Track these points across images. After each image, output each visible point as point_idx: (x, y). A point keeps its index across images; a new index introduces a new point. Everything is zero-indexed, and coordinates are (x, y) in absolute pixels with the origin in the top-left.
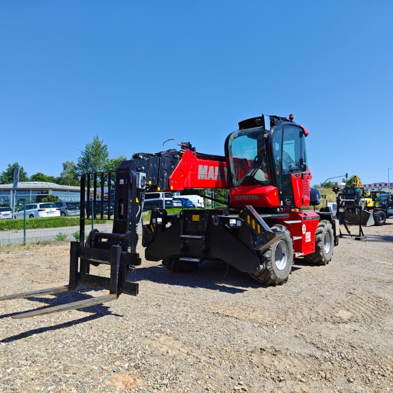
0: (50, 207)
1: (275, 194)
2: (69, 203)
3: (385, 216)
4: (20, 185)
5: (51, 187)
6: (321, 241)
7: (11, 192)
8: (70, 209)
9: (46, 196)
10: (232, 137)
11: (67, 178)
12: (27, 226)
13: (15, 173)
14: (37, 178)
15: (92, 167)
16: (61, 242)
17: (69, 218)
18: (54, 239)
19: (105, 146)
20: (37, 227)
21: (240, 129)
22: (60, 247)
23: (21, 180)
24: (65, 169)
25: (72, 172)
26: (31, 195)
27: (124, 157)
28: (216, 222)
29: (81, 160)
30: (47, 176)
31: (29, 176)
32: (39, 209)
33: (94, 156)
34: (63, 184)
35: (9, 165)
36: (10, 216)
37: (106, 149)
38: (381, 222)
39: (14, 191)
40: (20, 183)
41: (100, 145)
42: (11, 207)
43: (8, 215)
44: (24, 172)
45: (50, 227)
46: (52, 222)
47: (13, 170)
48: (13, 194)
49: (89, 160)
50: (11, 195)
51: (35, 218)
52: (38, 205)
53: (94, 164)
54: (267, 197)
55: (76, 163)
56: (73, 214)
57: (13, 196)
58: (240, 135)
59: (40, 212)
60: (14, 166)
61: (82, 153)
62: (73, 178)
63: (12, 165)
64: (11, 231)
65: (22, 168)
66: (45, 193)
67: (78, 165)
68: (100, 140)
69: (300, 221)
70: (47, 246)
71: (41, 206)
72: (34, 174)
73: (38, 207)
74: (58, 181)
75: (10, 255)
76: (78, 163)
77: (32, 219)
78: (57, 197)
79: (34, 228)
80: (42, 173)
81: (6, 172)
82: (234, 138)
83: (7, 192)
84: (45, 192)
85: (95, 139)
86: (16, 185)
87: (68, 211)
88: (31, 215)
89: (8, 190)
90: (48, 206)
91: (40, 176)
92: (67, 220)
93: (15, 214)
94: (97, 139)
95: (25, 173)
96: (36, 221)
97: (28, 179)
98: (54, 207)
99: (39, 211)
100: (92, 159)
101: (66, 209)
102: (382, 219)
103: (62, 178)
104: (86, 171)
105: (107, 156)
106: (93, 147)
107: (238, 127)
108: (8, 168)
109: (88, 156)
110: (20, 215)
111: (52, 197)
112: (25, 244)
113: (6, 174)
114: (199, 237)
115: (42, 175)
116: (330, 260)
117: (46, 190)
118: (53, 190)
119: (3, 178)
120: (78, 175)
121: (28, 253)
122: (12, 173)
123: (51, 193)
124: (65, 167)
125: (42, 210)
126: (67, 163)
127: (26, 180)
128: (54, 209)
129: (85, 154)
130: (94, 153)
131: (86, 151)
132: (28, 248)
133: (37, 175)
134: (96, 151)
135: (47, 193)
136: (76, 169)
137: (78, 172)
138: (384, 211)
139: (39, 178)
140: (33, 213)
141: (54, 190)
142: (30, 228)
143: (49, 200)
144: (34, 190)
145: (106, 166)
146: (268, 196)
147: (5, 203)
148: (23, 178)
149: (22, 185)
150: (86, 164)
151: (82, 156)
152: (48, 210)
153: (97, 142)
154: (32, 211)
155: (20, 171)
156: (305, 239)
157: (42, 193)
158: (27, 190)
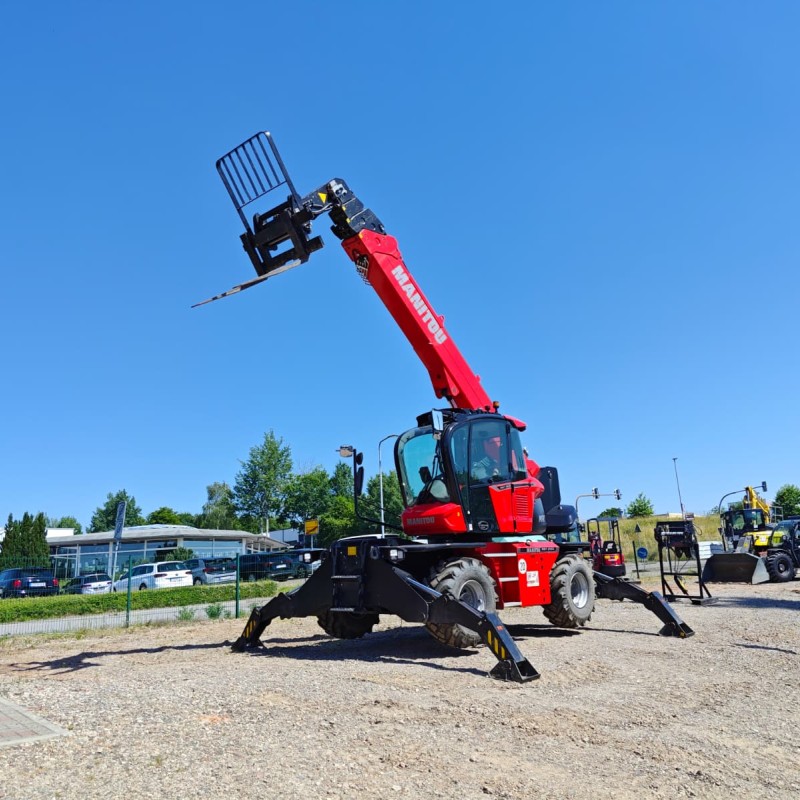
0: (176, 569)
1: (459, 514)
2: (211, 561)
3: (792, 564)
4: (127, 532)
5: (183, 533)
6: (563, 586)
7: (111, 546)
8: (211, 571)
9: (171, 551)
10: (404, 438)
11: (215, 515)
12: (133, 605)
13: (118, 509)
14: (159, 518)
15: (261, 490)
16: (184, 622)
17: (208, 587)
18: (174, 618)
19: (286, 450)
20: (152, 606)
21: (419, 426)
22: (182, 628)
23: (129, 524)
24: (210, 498)
25: (225, 502)
26: (145, 550)
27: (322, 470)
28: (375, 555)
29: (241, 480)
30: (179, 513)
31: (144, 515)
32: (157, 573)
33: (266, 470)
34: (206, 527)
35: (110, 496)
36: (107, 590)
37: (288, 456)
38: (785, 574)
39: (115, 543)
40: (126, 529)
41: (276, 449)
42: (109, 574)
43: (103, 587)
44: (136, 507)
45: (174, 605)
46: (177, 596)
47: (117, 505)
48: (114, 550)
49: (255, 478)
50: (111, 552)
51: (149, 589)
52: (155, 565)
53: (266, 486)
54: (446, 520)
55: (231, 485)
56: (217, 580)
57: (114, 554)
58: (417, 434)
59: (158, 579)
60: (118, 496)
61: (244, 466)
62: (227, 515)
63: (114, 496)
64: (106, 615)
65: (133, 501)
66: (170, 546)
67: (235, 488)
68: (277, 439)
69: (514, 555)
70: (163, 628)
71: (160, 568)
72: (154, 511)
73: (156, 569)
74: (197, 522)
75: (104, 640)
76: (235, 484)
77: (144, 590)
78: (191, 552)
79: (147, 607)
80: (169, 507)
81: (104, 508)
82: (408, 439)
83: (102, 547)
84: (172, 543)
85: (266, 438)
86: (119, 531)
87: (208, 575)
88: (143, 585)
89: (104, 543)
90: (172, 567)
91: (165, 514)
92: (205, 591)
93: (114, 584)
94: (272, 437)
95: (139, 510)
96: (151, 595)
97: (143, 521)
98: (182, 568)
99: (156, 576)
100: (263, 477)
101: (204, 571)
102: (786, 569)
103: (204, 515)
104: (251, 499)
105: (289, 468)
106: (263, 452)
107: (416, 423)
108: (108, 500)
109: (253, 471)
110: (122, 587)
111: (182, 551)
112: (127, 626)
113: (103, 512)
114: (354, 577)
115: (170, 511)
116: (589, 620)
117: (174, 540)
118: (185, 539)
119: (97, 522)
120: (236, 508)
121: (131, 637)
122: (114, 512)
123: (181, 544)
124: (211, 493)
125: (161, 575)
126: (215, 485)
127: (139, 522)
128: (182, 573)
129: (250, 466)
130: (266, 464)
131: (252, 462)
132: (132, 632)
133: (159, 513)
134: (269, 462)
135: (175, 545)
136: (231, 496)
137: (235, 502)
138: (788, 554)
139: (162, 518)
140: (146, 581)
141: (187, 538)
142: (140, 608)
143: (176, 558)
144: (153, 540)
145: (288, 487)
146: (446, 517)
147: (100, 568)
148: (134, 520)
149: (131, 532)
150: (251, 485)
151: (244, 472)
152: (171, 574)
153: (272, 443)
154: (144, 578)
155: (129, 506)
156: (526, 582)
157: (166, 546)
158: (138, 542)
